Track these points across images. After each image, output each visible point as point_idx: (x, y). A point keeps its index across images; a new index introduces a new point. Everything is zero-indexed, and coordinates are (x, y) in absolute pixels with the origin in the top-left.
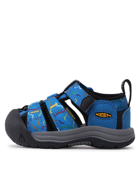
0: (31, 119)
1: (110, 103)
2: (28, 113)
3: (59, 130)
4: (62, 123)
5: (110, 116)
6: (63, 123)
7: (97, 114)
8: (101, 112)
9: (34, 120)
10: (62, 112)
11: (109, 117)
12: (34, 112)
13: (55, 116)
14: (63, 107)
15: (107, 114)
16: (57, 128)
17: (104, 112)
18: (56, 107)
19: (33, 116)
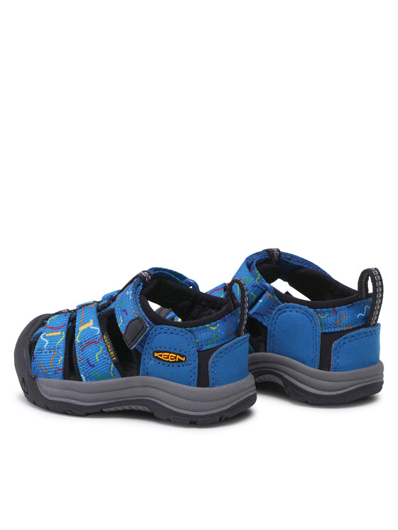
0: (41, 349)
1: (182, 333)
2: (41, 336)
3: (84, 380)
4: (91, 366)
5: (184, 359)
6: (93, 366)
7: (156, 355)
8: (165, 350)
9: (46, 352)
10: (95, 342)
11: (180, 361)
12: (53, 334)
13: (82, 350)
14: (99, 332)
15: (177, 354)
16: (82, 375)
17: (170, 350)
18: (89, 328)
19: (47, 343)
